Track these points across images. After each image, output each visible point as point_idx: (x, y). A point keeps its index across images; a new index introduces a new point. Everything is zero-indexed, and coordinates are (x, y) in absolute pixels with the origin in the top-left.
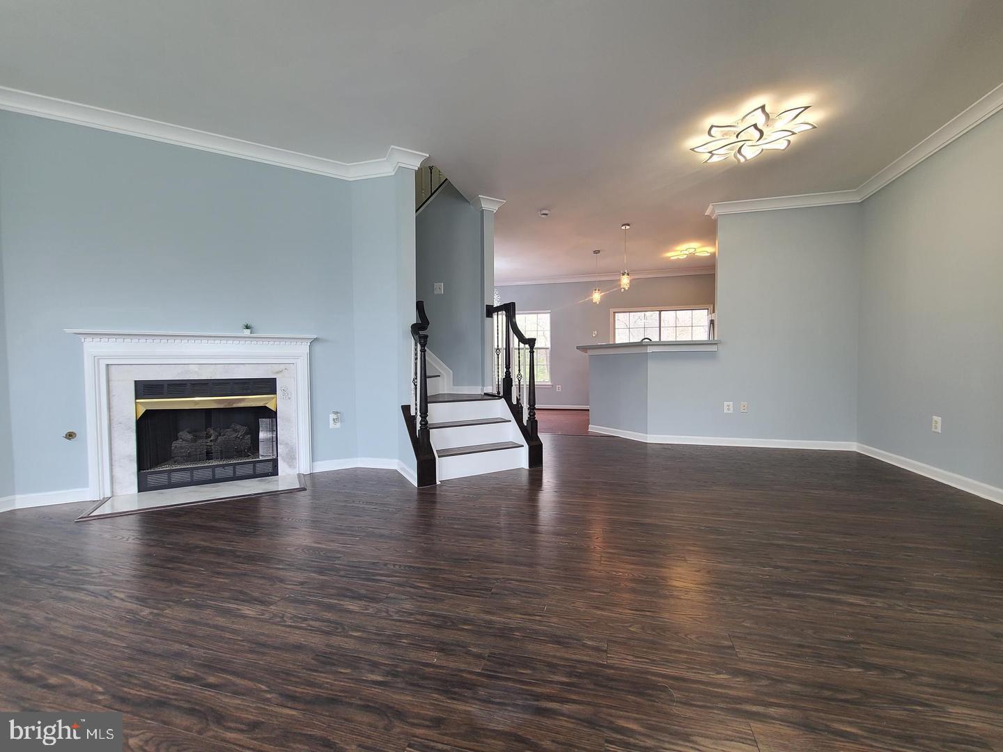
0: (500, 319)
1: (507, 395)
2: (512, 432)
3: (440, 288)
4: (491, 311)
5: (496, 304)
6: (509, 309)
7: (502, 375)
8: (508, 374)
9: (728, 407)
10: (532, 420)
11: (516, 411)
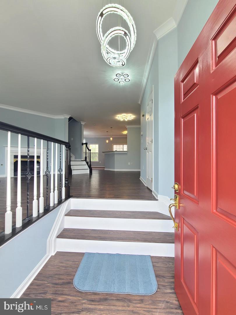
0: (85, 146)
1: (86, 160)
2: (87, 167)
3: (72, 139)
4: (83, 144)
5: (84, 143)
6: (86, 144)
7: (85, 157)
8: (86, 156)
9: (129, 163)
10: (90, 165)
11: (87, 163)
